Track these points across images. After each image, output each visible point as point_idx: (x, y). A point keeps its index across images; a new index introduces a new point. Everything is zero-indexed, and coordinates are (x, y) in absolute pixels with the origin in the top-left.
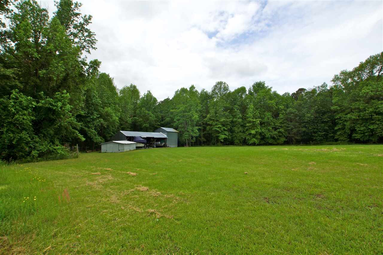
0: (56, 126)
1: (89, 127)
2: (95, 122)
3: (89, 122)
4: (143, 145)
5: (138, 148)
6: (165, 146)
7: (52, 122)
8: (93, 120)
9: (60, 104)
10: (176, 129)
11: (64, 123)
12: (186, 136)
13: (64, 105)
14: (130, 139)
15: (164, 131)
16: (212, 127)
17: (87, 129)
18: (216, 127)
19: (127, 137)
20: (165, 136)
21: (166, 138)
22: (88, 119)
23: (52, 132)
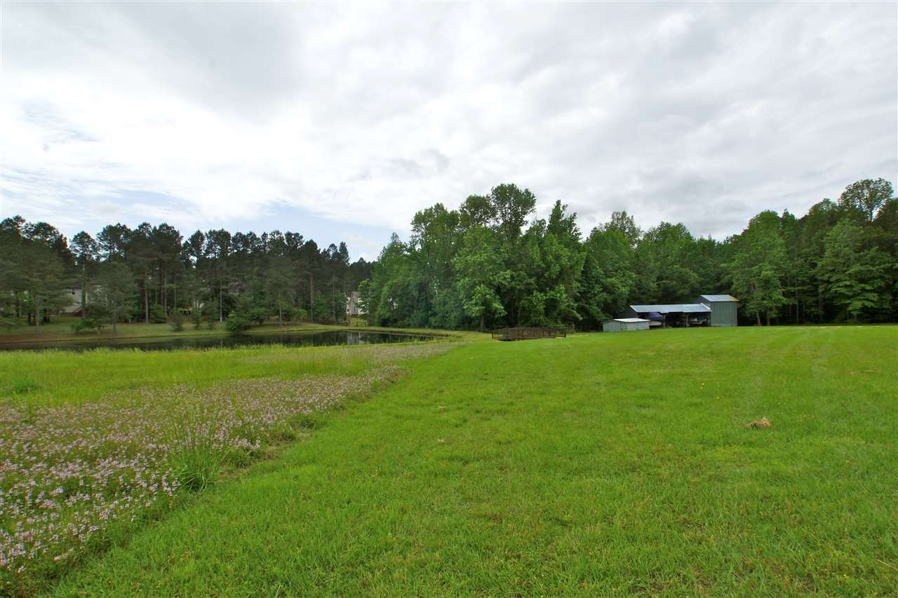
0: (558, 311)
1: (590, 304)
2: (597, 297)
3: (591, 298)
4: (658, 324)
5: (652, 327)
6: (704, 325)
7: (555, 307)
8: (595, 295)
9: (559, 295)
10: (735, 297)
11: (563, 307)
12: (752, 307)
13: (561, 294)
14: (642, 315)
15: (706, 302)
16: (830, 286)
17: (587, 306)
18: (839, 287)
19: (639, 313)
20: (708, 309)
21: (710, 312)
22: (589, 295)
23: (555, 315)
